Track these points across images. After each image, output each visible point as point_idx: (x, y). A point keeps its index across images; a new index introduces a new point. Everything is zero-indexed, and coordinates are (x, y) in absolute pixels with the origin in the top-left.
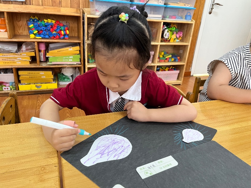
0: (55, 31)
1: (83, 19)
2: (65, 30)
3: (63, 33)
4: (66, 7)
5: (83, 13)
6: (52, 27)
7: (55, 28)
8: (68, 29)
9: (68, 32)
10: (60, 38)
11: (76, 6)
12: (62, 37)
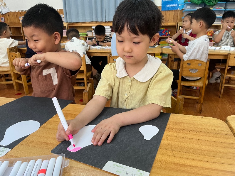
0: (164, 33)
1: (177, 27)
2: (168, 32)
3: (167, 33)
4: (171, 22)
5: (178, 24)
6: (163, 31)
7: (164, 31)
8: (170, 32)
9: (170, 33)
10: (166, 36)
11: (176, 21)
12: (167, 35)
